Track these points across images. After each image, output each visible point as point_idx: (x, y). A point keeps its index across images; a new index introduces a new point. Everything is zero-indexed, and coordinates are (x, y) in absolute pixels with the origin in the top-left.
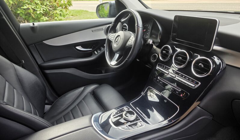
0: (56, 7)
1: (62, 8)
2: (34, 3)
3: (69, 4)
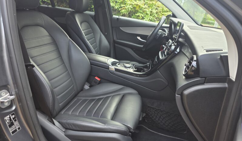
2: (145, 13)
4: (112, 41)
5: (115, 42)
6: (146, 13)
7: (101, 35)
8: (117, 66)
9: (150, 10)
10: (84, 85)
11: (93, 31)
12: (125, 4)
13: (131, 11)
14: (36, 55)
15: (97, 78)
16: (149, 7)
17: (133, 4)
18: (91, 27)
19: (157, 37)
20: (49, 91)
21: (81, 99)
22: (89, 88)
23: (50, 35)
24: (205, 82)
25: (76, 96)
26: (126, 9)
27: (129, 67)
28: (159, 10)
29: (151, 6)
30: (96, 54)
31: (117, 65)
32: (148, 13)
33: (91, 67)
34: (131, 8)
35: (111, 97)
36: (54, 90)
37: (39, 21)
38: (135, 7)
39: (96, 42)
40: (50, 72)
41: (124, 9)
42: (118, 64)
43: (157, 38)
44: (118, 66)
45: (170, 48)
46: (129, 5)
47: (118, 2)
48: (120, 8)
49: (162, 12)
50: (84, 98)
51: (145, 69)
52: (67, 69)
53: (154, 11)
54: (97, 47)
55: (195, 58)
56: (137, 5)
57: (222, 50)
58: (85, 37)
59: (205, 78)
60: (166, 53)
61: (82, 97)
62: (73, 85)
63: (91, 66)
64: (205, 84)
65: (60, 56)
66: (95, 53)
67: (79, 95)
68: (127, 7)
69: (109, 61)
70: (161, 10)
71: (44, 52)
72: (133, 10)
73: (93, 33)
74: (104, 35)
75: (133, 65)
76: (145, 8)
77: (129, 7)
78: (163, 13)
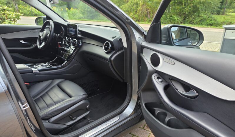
0: (4, 19)
1: (11, 20)
3: (17, 18)
42: (35, 66)
55: (109, 43)
57: (116, 37)
59: (117, 50)
64: (117, 53)
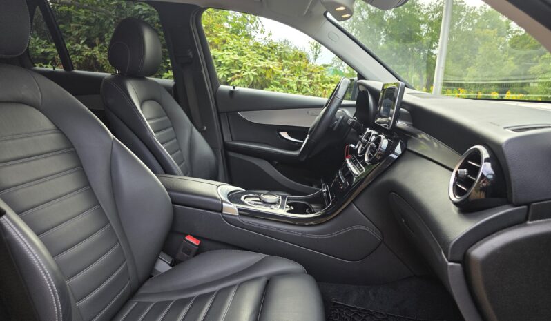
4: (220, 146)
5: (227, 148)
6: (288, 86)
7: (192, 132)
8: (243, 203)
9: (297, 79)
10: (154, 262)
11: (173, 123)
12: (240, 68)
13: (255, 81)
14: (11, 182)
15: (190, 239)
16: (293, 73)
17: (258, 66)
18: (166, 112)
19: (334, 125)
20: (52, 288)
21: (149, 303)
22: (170, 268)
23: (59, 129)
24: (529, 218)
25: (133, 294)
26: (242, 77)
27: (274, 204)
28: (315, 80)
29: (297, 70)
30: (185, 175)
31: (242, 199)
32: (291, 85)
33: (174, 210)
34: (255, 76)
35: (235, 288)
36: (68, 283)
37: (26, 92)
38: (263, 73)
39: (180, 149)
40: (55, 229)
41: (238, 78)
42: (245, 198)
43: (334, 129)
44: (247, 201)
45: (378, 145)
46: (249, 69)
47: (224, 64)
48: (228, 76)
49: (321, 84)
50: (156, 300)
51: (313, 206)
52: (108, 219)
53: (306, 81)
54: (184, 161)
55: (485, 154)
56: (266, 68)
58: (155, 137)
59: (528, 204)
60: (366, 159)
61: (151, 296)
62: (123, 266)
63: (174, 207)
64: (529, 223)
65: (86, 184)
66: (181, 172)
67: (142, 291)
68: (246, 74)
69: (220, 190)
70: (320, 80)
71: (39, 175)
72: (258, 79)
73: (173, 126)
74: (199, 132)
75: (284, 198)
76: (285, 76)
77: (249, 73)
78: (324, 86)
